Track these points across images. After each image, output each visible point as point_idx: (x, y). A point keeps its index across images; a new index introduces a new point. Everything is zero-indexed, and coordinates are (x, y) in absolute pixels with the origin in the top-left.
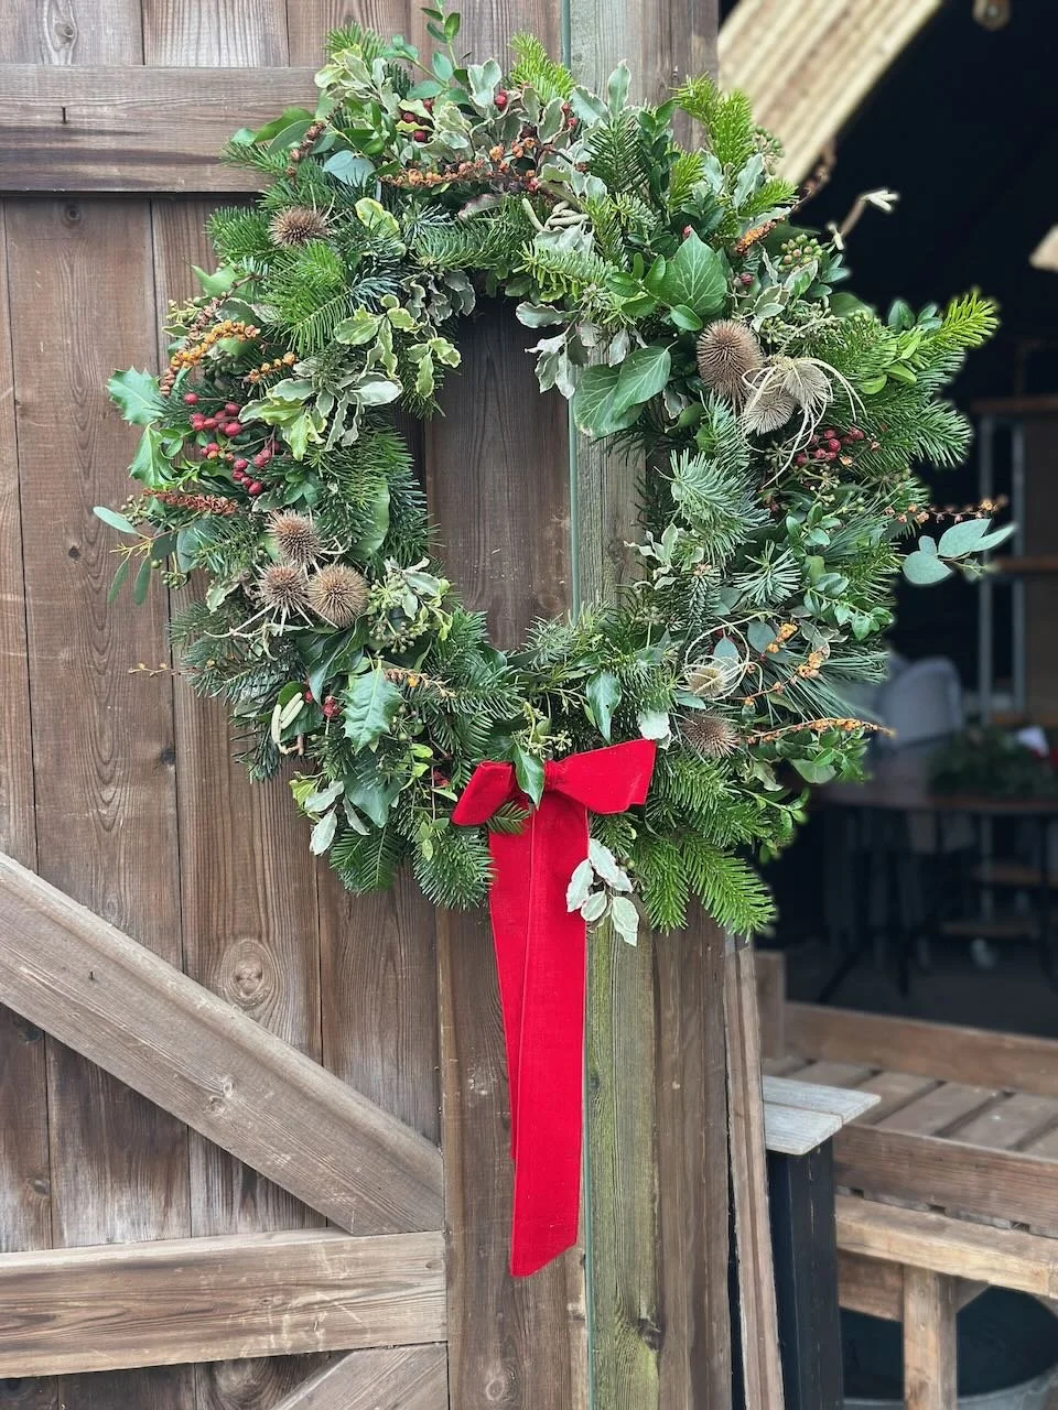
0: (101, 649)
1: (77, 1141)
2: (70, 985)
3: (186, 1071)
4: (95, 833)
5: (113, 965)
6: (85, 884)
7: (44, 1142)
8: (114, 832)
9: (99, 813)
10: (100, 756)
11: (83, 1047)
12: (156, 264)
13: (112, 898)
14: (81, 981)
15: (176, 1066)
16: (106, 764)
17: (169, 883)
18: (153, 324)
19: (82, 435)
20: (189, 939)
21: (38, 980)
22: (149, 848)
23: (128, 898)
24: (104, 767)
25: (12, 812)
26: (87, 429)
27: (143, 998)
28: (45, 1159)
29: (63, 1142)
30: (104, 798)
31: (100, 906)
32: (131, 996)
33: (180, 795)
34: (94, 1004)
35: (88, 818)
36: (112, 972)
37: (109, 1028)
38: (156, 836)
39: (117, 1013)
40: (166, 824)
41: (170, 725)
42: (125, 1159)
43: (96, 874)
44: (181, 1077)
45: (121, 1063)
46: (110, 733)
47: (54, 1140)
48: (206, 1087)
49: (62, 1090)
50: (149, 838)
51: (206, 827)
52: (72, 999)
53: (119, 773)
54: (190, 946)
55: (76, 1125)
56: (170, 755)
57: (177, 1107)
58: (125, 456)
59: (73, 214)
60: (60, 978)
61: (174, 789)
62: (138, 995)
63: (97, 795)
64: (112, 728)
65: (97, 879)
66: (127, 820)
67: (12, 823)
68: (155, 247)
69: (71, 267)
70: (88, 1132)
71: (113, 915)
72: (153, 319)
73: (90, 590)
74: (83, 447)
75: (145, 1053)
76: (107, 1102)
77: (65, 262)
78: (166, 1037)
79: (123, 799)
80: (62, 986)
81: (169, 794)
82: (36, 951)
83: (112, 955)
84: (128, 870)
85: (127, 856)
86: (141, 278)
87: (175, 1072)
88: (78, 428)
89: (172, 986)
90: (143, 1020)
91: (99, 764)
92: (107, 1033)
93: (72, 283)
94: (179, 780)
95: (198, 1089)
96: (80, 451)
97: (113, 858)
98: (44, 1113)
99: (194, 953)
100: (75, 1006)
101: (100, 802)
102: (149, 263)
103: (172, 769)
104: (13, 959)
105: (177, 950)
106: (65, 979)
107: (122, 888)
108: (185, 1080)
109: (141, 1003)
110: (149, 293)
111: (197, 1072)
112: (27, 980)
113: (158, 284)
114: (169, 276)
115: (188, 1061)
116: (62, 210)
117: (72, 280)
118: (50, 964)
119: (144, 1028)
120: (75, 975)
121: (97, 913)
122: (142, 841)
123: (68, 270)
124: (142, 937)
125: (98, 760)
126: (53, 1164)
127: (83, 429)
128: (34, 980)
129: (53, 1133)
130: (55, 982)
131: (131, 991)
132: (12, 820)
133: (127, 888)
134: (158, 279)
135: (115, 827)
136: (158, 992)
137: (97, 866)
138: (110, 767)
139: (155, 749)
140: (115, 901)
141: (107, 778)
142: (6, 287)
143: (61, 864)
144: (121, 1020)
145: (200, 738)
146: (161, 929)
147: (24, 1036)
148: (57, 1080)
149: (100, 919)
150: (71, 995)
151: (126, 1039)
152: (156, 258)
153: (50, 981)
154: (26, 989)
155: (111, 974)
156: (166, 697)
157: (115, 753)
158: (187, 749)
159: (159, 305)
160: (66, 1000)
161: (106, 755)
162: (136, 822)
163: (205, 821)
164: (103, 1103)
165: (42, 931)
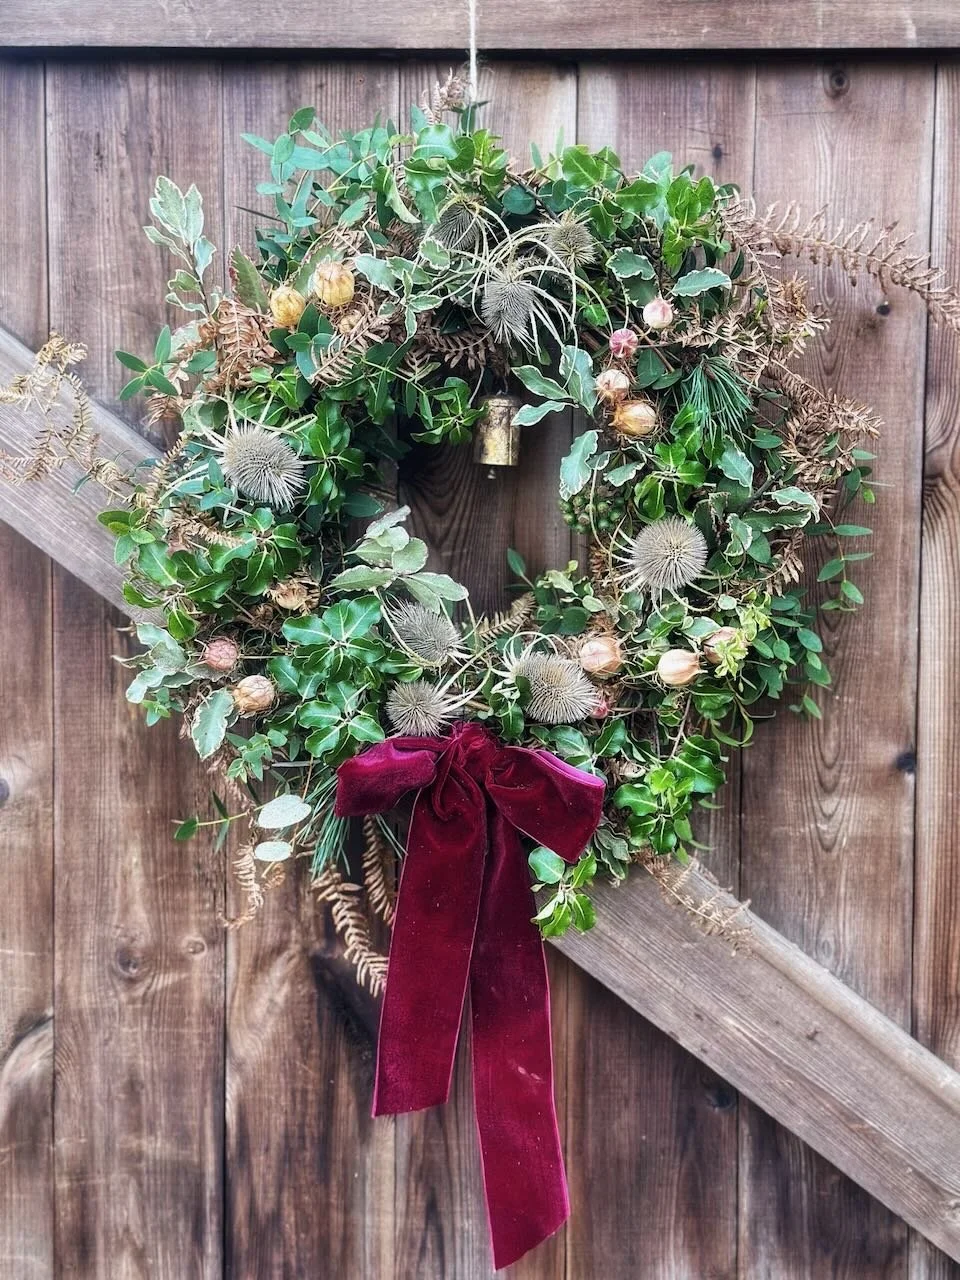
0: (832, 623)
1: (772, 1239)
2: (786, 1045)
3: (923, 1166)
4: (810, 853)
5: (837, 1025)
6: (796, 917)
7: (731, 1235)
8: (834, 854)
9: (817, 828)
10: (823, 758)
11: (796, 1123)
12: (937, 142)
13: (827, 936)
14: (798, 1039)
15: (910, 1157)
16: (829, 767)
17: (899, 922)
18: (927, 219)
19: (829, 358)
20: (921, 994)
21: (744, 1035)
22: (876, 875)
23: (848, 938)
24: (827, 772)
25: (712, 822)
26: (835, 349)
27: (872, 1067)
28: (731, 1257)
29: (754, 1238)
30: (825, 810)
31: (813, 945)
32: (859, 1064)
33: (919, 811)
34: (811, 1070)
35: (804, 834)
36: (835, 1031)
37: (829, 1101)
38: (884, 862)
39: (840, 1084)
40: (899, 847)
41: (911, 723)
42: (830, 1265)
43: (810, 904)
44: (915, 1172)
45: (842, 1149)
46: (837, 729)
47: (744, 1232)
48: (947, 1189)
49: (756, 1174)
50: (876, 864)
51: (949, 853)
52: (785, 1061)
53: (845, 780)
54: (923, 1003)
55: (772, 1218)
56: (908, 761)
57: (910, 1212)
58: (879, 384)
59: (840, 82)
60: (772, 1034)
61: (912, 803)
62: (866, 1064)
63: (816, 804)
64: (839, 723)
65: (810, 910)
66: (852, 841)
67: (711, 836)
68: (938, 121)
69: (832, 148)
70: (785, 1227)
71: (828, 956)
72: (928, 213)
73: (823, 549)
74: (829, 372)
75: (873, 1138)
76: (810, 1191)
77: (825, 141)
78: (898, 1119)
79: (847, 812)
80: (774, 1045)
81: (906, 809)
82: (744, 998)
83: (836, 1010)
84: (849, 903)
85: (849, 883)
86: (918, 161)
87: (909, 1165)
88: (823, 348)
89: (910, 1055)
90: (872, 1095)
91: (821, 767)
92: (828, 1109)
93: (832, 168)
94: (919, 792)
95: (936, 1189)
96: (824, 377)
97: (831, 886)
98: (732, 1200)
99: (926, 1011)
100: (790, 1073)
101: (820, 815)
102: (927, 143)
103: (910, 778)
104: (716, 1007)
105: (905, 1007)
106: (778, 1036)
107: (841, 925)
108: (920, 1176)
109: (870, 1073)
110: (926, 179)
111: (936, 1168)
112: (732, 1034)
113: (937, 168)
114: (952, 159)
115: (926, 1153)
116: (827, 77)
117: (832, 163)
118: (761, 1015)
119: (872, 1106)
120: (791, 1033)
121: (809, 954)
122: (869, 868)
123: (828, 152)
124: (862, 987)
125: (819, 762)
126: (741, 1265)
127: (830, 350)
128: (739, 1034)
129: (744, 1226)
130: (765, 1039)
131: (859, 1057)
132: (712, 831)
133: (847, 925)
134: (937, 162)
135: (837, 847)
136: (893, 1062)
137: (811, 894)
138: (834, 771)
139: (887, 752)
140: (831, 940)
141: (829, 785)
142: (751, 174)
143: (768, 889)
144: (844, 1093)
145: (948, 740)
146: (886, 980)
147: (714, 1101)
148: (750, 1160)
149: (813, 962)
150: (784, 1056)
151: (848, 1117)
152: (938, 135)
153: (760, 1038)
154: (730, 1045)
155: (834, 1034)
156: (910, 687)
157: (841, 754)
158: (931, 755)
159: (936, 193)
160: (779, 1064)
161: (829, 756)
162: (862, 842)
163: (949, 848)
164: (805, 1192)
165: (753, 973)
